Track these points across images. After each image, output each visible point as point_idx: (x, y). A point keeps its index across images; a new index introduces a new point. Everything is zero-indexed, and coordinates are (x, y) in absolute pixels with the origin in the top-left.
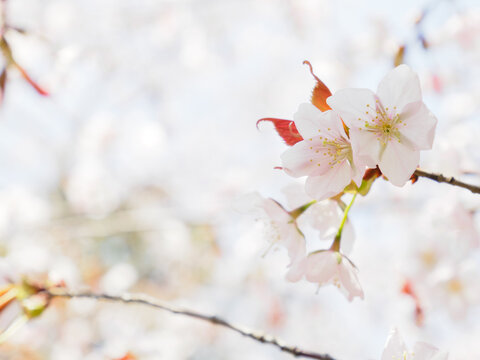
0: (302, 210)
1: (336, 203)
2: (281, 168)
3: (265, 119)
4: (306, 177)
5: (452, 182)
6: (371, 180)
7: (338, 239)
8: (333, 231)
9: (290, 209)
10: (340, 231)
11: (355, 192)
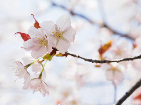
0: (29, 65)
1: (40, 64)
2: (23, 48)
3: (18, 33)
4: (32, 51)
5: (79, 57)
6: (52, 56)
7: (41, 75)
8: (39, 73)
9: (25, 65)
10: (42, 73)
11: (47, 59)
